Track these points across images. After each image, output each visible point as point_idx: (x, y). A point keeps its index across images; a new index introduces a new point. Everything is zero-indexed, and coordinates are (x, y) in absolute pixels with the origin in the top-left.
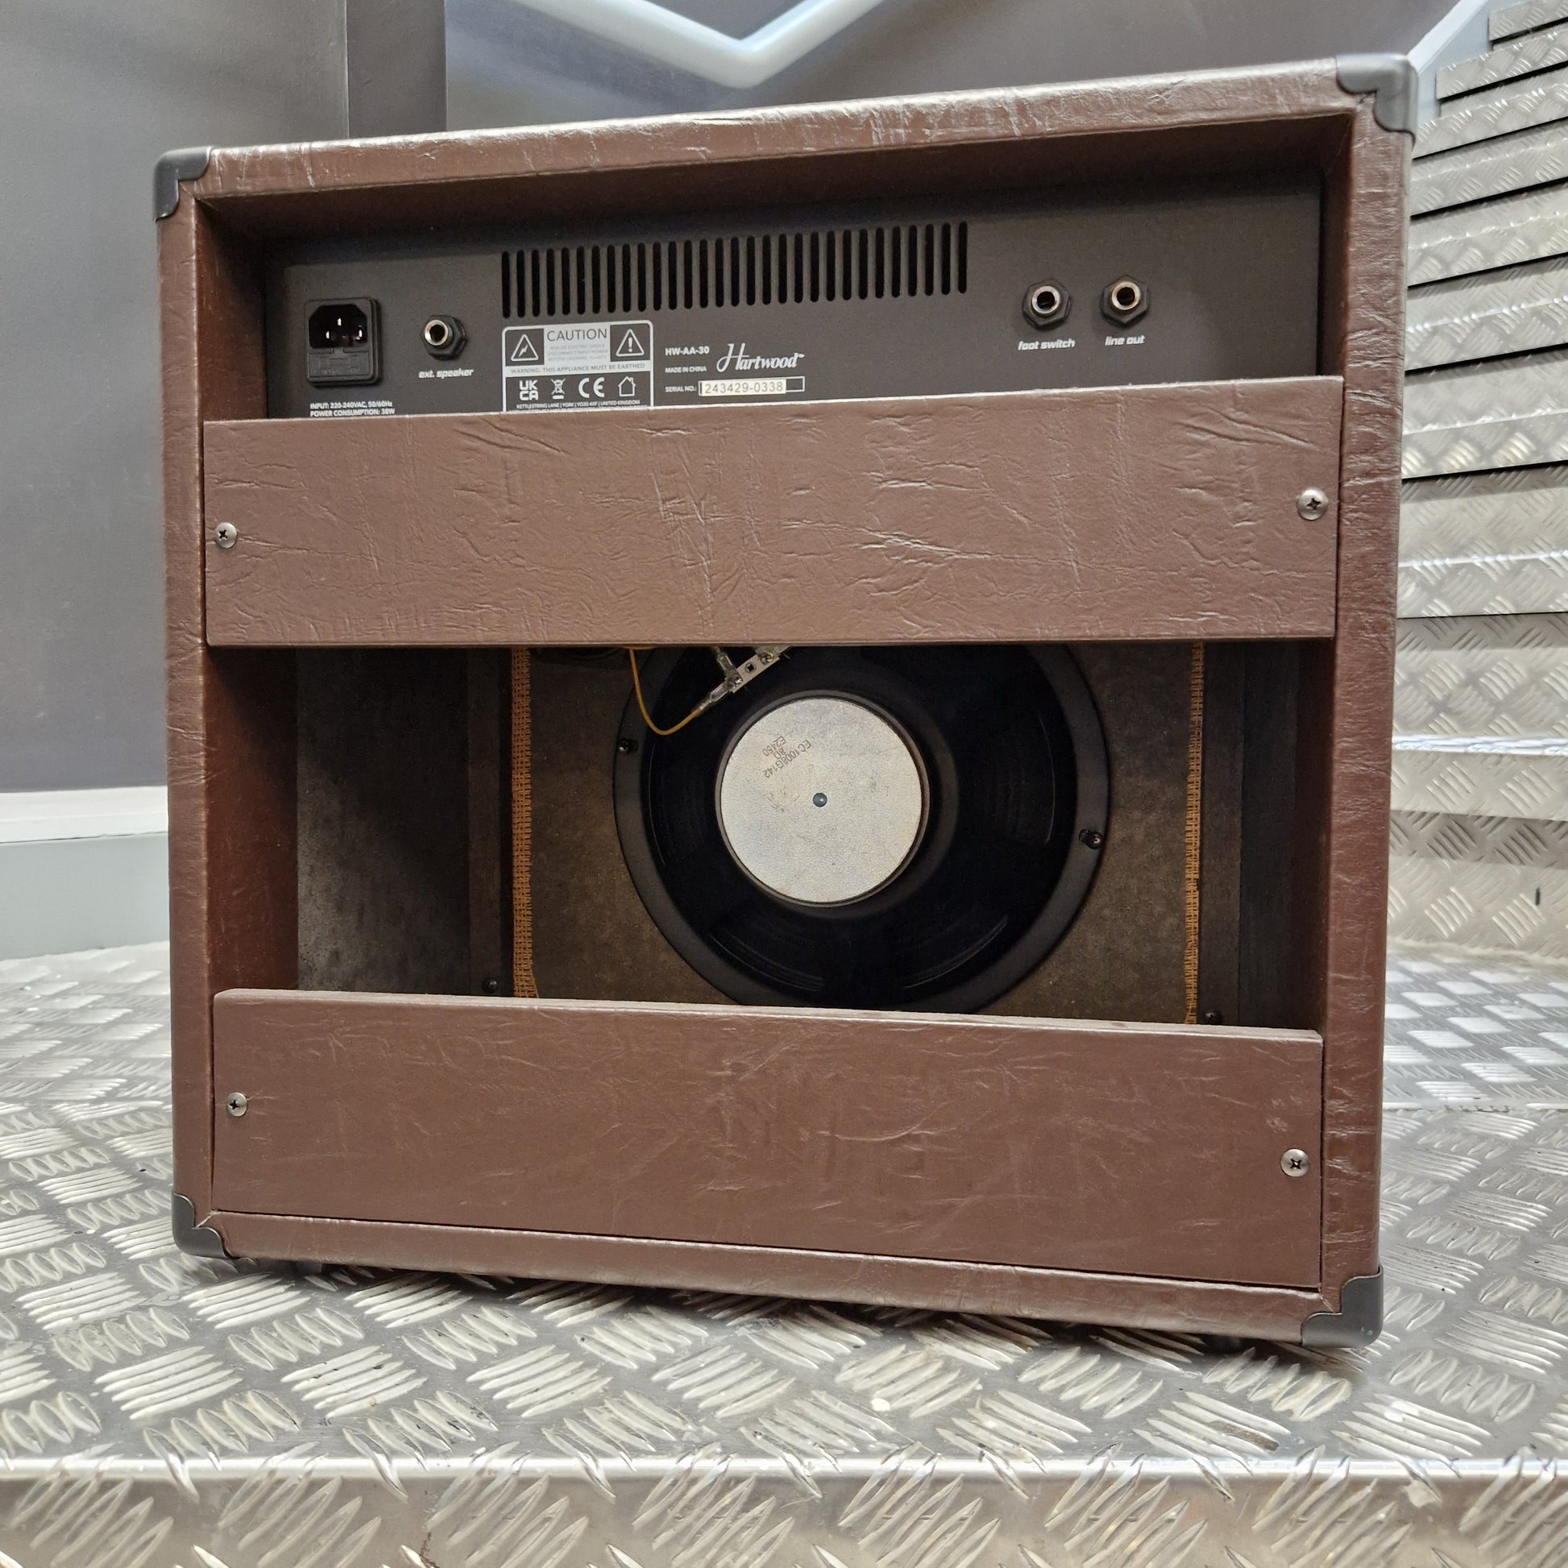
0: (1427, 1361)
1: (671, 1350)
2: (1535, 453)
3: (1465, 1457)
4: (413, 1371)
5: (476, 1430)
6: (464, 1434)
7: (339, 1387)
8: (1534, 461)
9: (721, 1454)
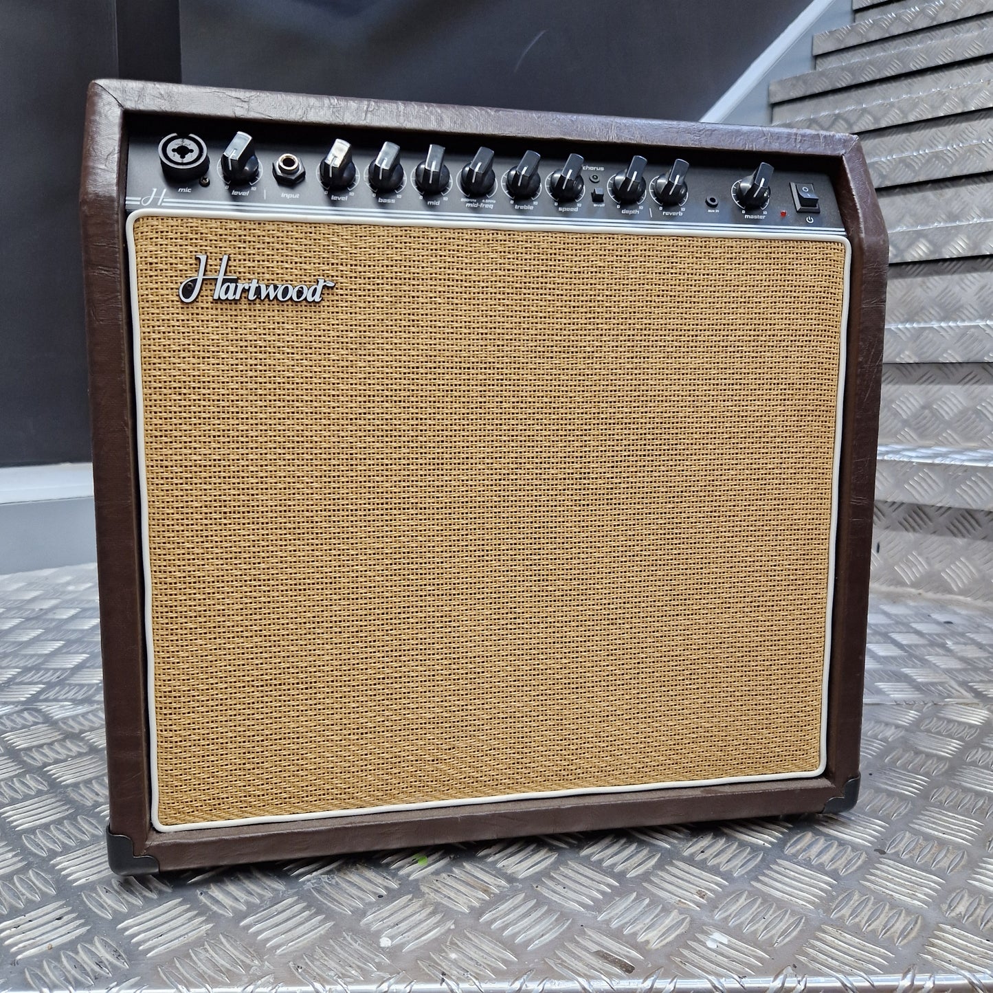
0: (742, 901)
1: (258, 901)
2: (932, 252)
3: (750, 976)
4: (83, 921)
5: (115, 968)
6: (105, 972)
7: (30, 934)
8: (931, 258)
9: (272, 984)
